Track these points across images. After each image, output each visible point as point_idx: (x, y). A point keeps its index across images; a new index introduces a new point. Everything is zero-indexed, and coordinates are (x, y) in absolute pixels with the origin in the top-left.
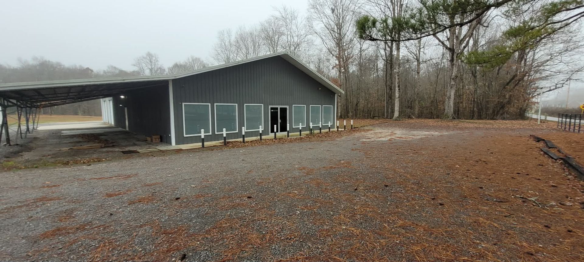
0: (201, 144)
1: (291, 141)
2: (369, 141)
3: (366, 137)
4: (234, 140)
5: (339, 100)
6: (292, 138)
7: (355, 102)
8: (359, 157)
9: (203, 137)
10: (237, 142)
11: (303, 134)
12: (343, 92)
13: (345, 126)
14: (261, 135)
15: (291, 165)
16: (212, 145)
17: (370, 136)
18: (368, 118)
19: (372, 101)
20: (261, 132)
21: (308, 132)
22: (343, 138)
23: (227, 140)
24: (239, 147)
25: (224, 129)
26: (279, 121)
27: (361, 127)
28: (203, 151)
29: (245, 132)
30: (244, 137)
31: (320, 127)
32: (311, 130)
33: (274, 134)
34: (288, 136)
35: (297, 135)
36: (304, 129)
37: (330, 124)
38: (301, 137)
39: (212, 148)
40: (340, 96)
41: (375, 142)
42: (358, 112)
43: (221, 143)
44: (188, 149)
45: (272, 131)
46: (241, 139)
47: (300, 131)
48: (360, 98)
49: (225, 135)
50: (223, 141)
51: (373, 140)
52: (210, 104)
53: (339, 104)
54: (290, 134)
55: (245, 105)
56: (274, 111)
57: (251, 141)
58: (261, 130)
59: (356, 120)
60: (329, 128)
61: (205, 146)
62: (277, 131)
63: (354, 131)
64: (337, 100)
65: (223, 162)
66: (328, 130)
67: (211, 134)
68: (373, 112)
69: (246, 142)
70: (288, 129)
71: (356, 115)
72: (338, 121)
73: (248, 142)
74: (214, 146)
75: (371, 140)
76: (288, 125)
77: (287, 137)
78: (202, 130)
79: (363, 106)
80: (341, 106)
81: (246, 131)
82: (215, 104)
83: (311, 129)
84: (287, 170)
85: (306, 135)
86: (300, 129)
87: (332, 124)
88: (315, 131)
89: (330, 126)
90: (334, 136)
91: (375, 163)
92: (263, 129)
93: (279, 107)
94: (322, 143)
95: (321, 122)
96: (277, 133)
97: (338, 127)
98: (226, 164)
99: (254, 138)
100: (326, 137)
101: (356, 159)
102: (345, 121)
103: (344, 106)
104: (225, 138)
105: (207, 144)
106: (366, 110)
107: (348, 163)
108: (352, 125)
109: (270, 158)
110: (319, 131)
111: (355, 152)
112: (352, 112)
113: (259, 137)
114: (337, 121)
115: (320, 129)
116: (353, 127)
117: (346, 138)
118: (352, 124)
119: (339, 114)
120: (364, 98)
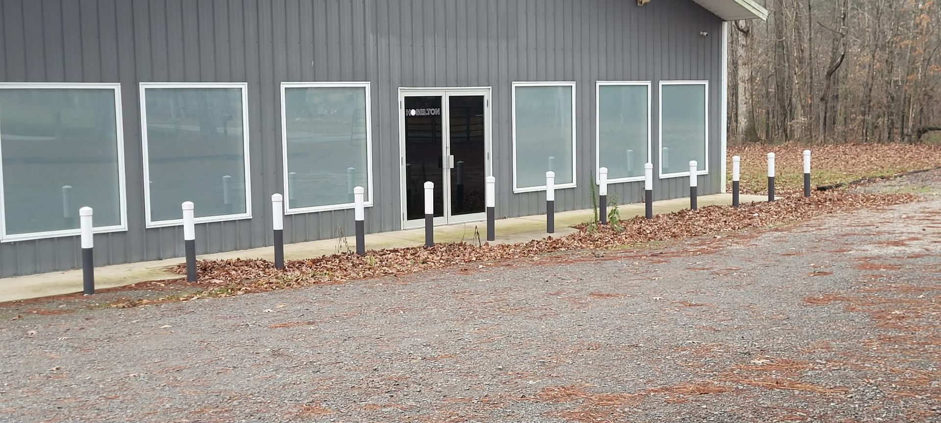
0: (76, 276)
1: (505, 258)
2: (894, 257)
3: (879, 233)
4: (232, 256)
5: (741, 52)
6: (512, 243)
7: (824, 60)
8: (843, 337)
9: (87, 243)
10: (247, 263)
11: (562, 221)
12: (763, 14)
13: (771, 180)
14: (360, 230)
15: (504, 378)
16: (132, 282)
17: (900, 227)
18: (890, 139)
19: (913, 49)
20: (360, 216)
21: (588, 214)
22: (765, 240)
23: (200, 258)
24: (258, 289)
25: (188, 206)
26: (448, 161)
27: (856, 183)
28: (91, 309)
29: (287, 218)
30: (279, 239)
31: (649, 186)
32: (603, 202)
33: (422, 222)
34: (491, 235)
35: (533, 231)
36: (567, 199)
37: (693, 173)
38: (555, 236)
39: (131, 293)
40: (746, 33)
41: (931, 261)
42: (840, 107)
43: (170, 270)
44: (18, 303)
45: (415, 210)
46: (267, 253)
47: (550, 209)
48: (851, 38)
49: (189, 235)
50: (183, 260)
51: (917, 250)
52: (117, 87)
53: (743, 72)
54: (498, 223)
55: (284, 86)
56: (422, 112)
57: (315, 262)
58: (359, 206)
59: (829, 147)
60: (693, 193)
61: (96, 287)
62: (439, 211)
63: (818, 203)
64: (733, 52)
65: (181, 363)
66: (684, 202)
67: (123, 226)
68: (917, 108)
69: (292, 264)
70: (490, 201)
71: (829, 124)
72: (736, 159)
73: (301, 263)
74: (139, 285)
75: (908, 250)
76: (490, 181)
77: (484, 236)
78: (86, 212)
79: (863, 74)
80: (752, 79)
81: (289, 211)
82: (143, 87)
83: (603, 199)
84: (486, 401)
85: (580, 228)
86: (550, 197)
87: (706, 172)
88: (621, 208)
89: (694, 183)
90: (718, 231)
91: (925, 366)
92: (370, 203)
93: (445, 94)
94: (660, 268)
95: (649, 166)
96: (436, 221)
97: (735, 188)
98: (199, 372)
99: (328, 246)
100: (674, 236)
101: (828, 348)
102: (771, 155)
103: (765, 83)
104: (190, 245)
105: (106, 276)
106: (879, 95)
107: (791, 366)
108: (807, 177)
109: (406, 343)
110: (643, 206)
111: (824, 312)
112: (808, 110)
113: (352, 241)
114: (729, 155)
115: (648, 198)
116: (813, 186)
117: (779, 240)
118: (807, 170)
119: (743, 122)
120: (869, 36)
